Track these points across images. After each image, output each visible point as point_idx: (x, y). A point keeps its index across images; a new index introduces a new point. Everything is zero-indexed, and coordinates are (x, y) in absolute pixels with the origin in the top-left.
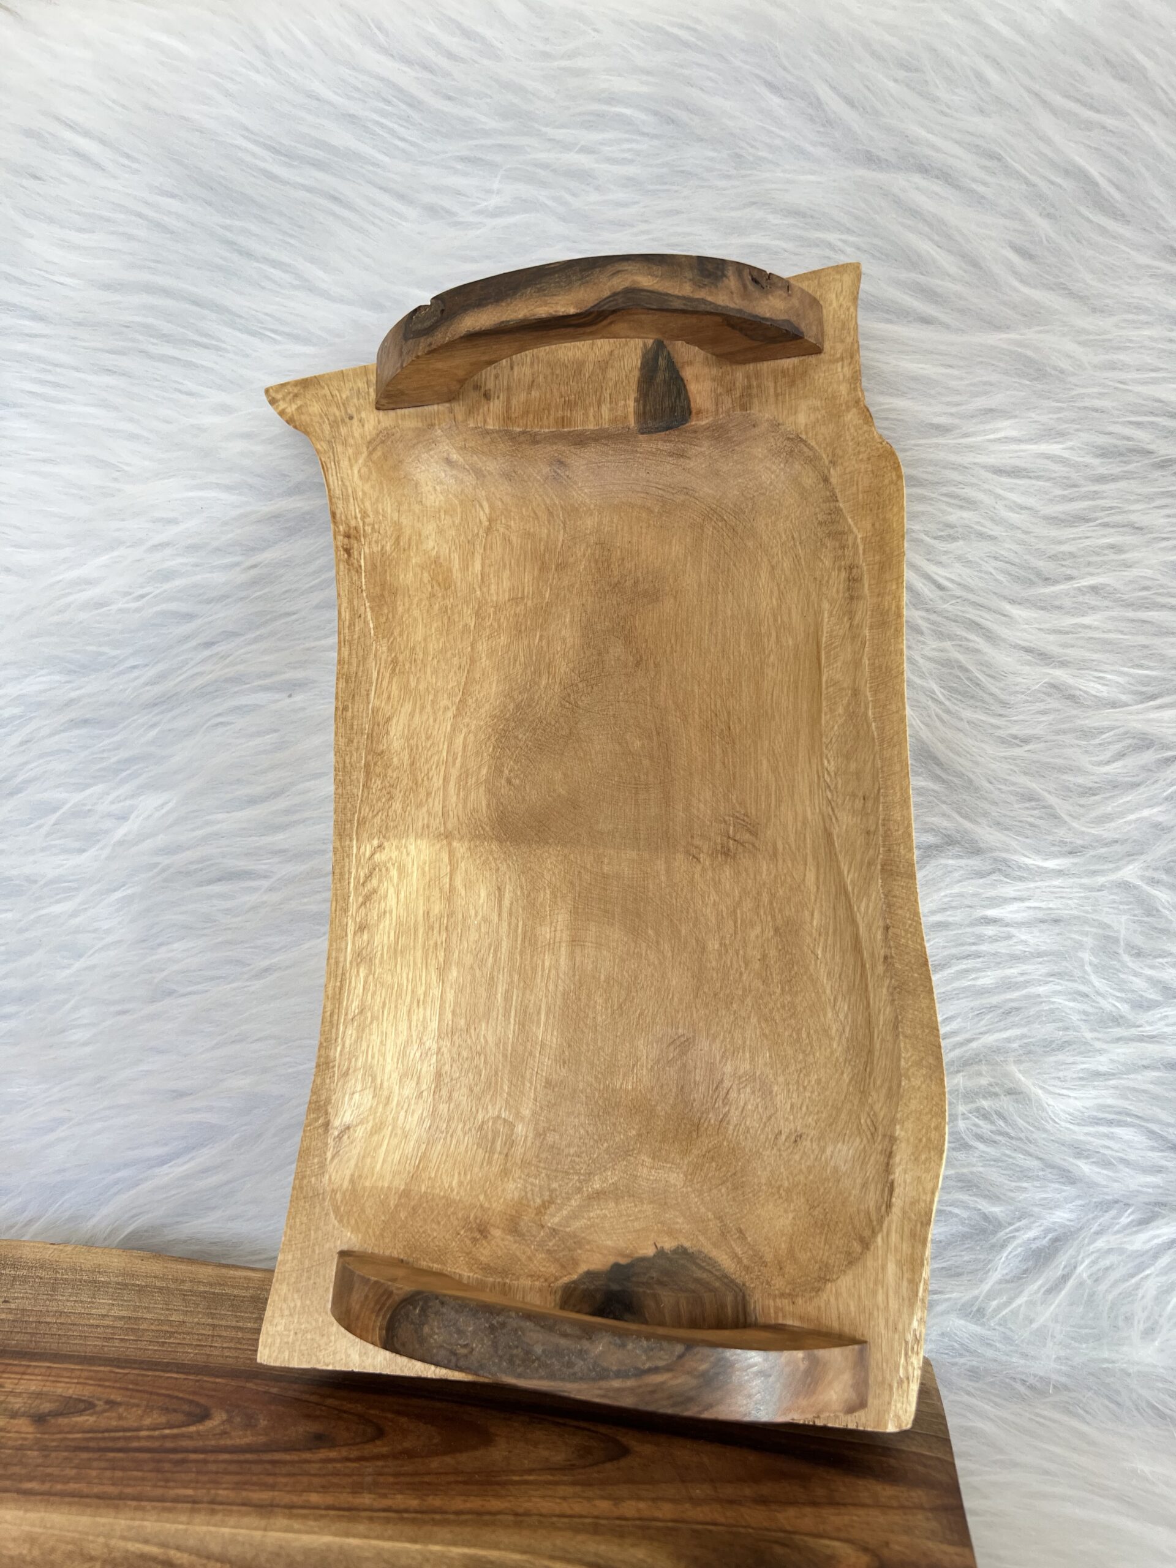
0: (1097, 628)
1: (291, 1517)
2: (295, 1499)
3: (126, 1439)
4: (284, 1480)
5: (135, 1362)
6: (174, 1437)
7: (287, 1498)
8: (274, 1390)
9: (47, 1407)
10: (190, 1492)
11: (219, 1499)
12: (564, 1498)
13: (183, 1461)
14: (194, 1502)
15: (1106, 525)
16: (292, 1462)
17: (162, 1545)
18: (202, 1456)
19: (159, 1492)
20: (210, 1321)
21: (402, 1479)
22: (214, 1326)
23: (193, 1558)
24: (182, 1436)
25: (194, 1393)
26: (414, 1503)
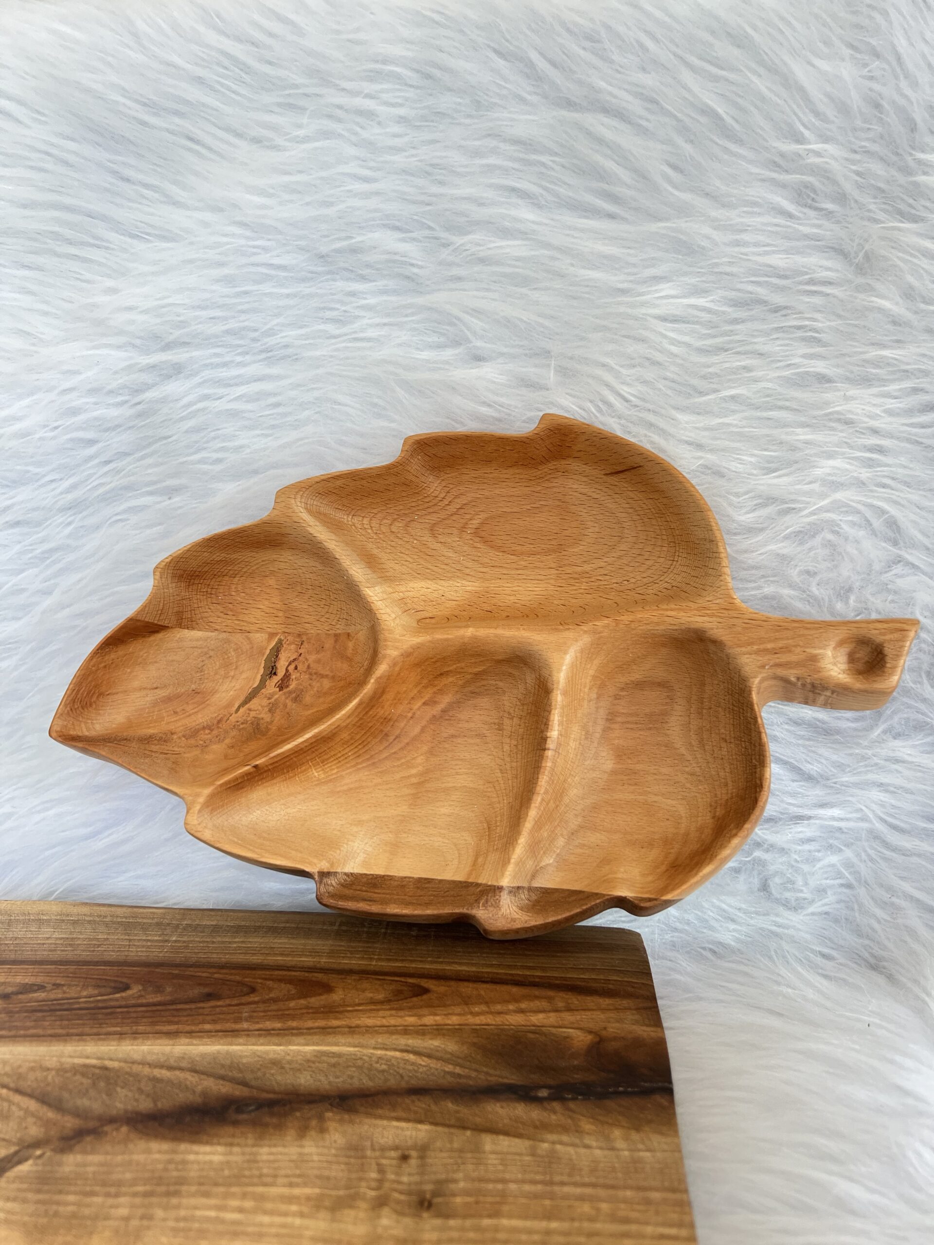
0: (736, 426)
1: (192, 1037)
2: (193, 1028)
3: (68, 1003)
4: (185, 1019)
5: (73, 962)
6: (105, 1000)
7: (188, 1028)
8: (176, 972)
9: (9, 990)
10: (118, 1029)
11: (139, 1031)
12: (384, 1017)
13: (112, 1013)
14: (121, 1034)
15: (738, 353)
16: (191, 1009)
17: (99, 1058)
18: (125, 1010)
19: (95, 1030)
20: (127, 937)
21: (269, 1013)
22: (130, 940)
23: (122, 1064)
24: (111, 1000)
25: (117, 976)
26: (278, 1025)
